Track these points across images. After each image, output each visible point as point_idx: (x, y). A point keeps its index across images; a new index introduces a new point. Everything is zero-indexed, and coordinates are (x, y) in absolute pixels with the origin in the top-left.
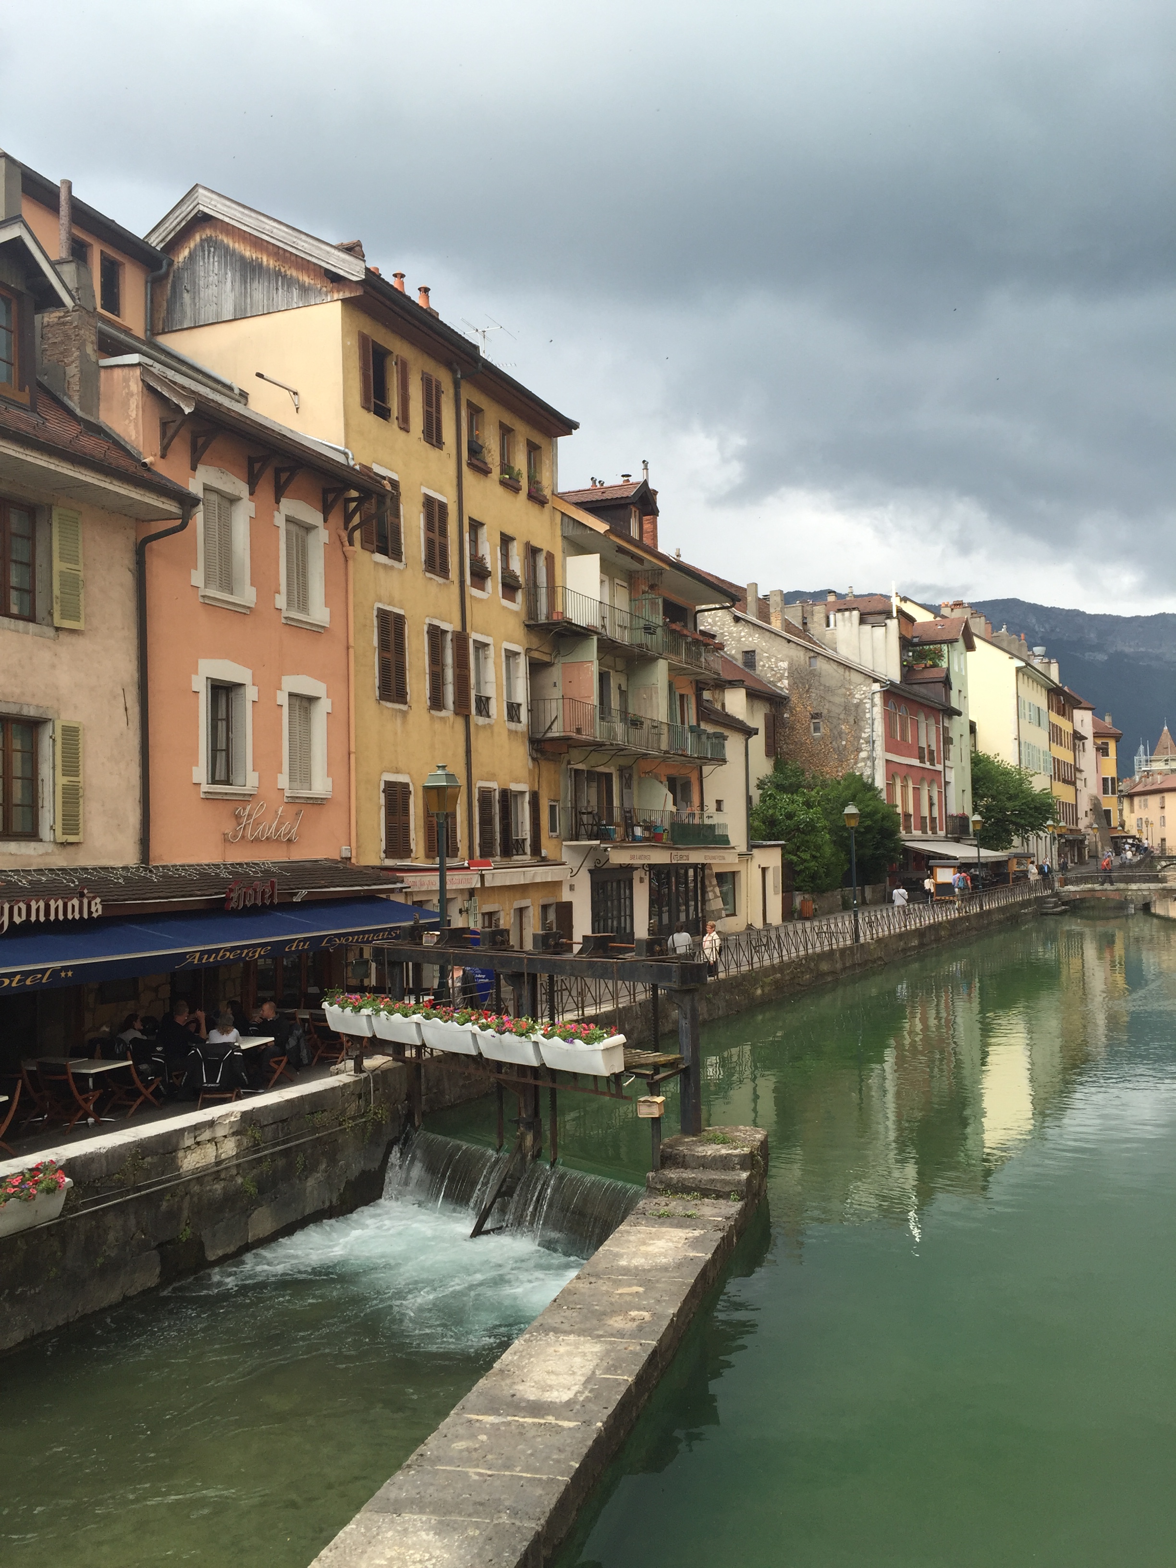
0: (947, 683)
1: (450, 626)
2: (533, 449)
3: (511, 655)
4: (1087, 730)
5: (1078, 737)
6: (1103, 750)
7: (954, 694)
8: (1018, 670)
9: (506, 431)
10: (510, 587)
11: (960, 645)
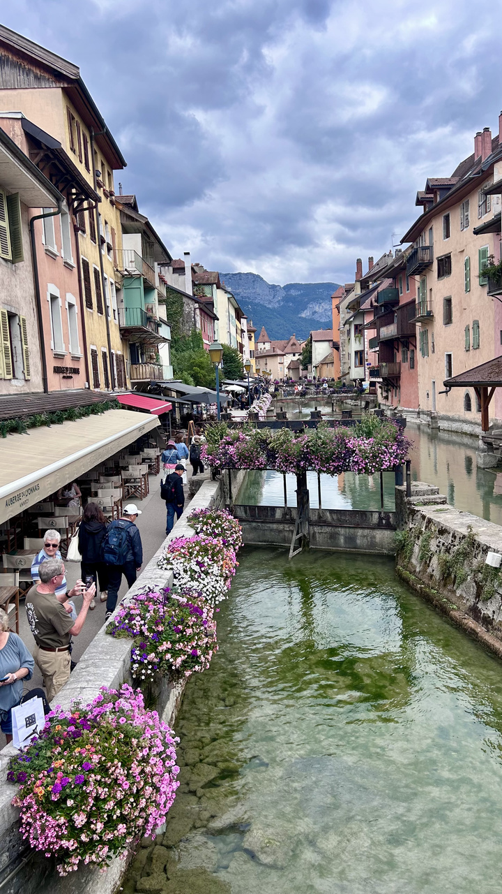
0: (212, 304)
1: (99, 269)
2: (109, 175)
3: (112, 284)
4: (245, 329)
5: (242, 331)
6: (250, 338)
7: (215, 309)
8: (228, 298)
9: (103, 165)
10: (109, 249)
11: (215, 285)
